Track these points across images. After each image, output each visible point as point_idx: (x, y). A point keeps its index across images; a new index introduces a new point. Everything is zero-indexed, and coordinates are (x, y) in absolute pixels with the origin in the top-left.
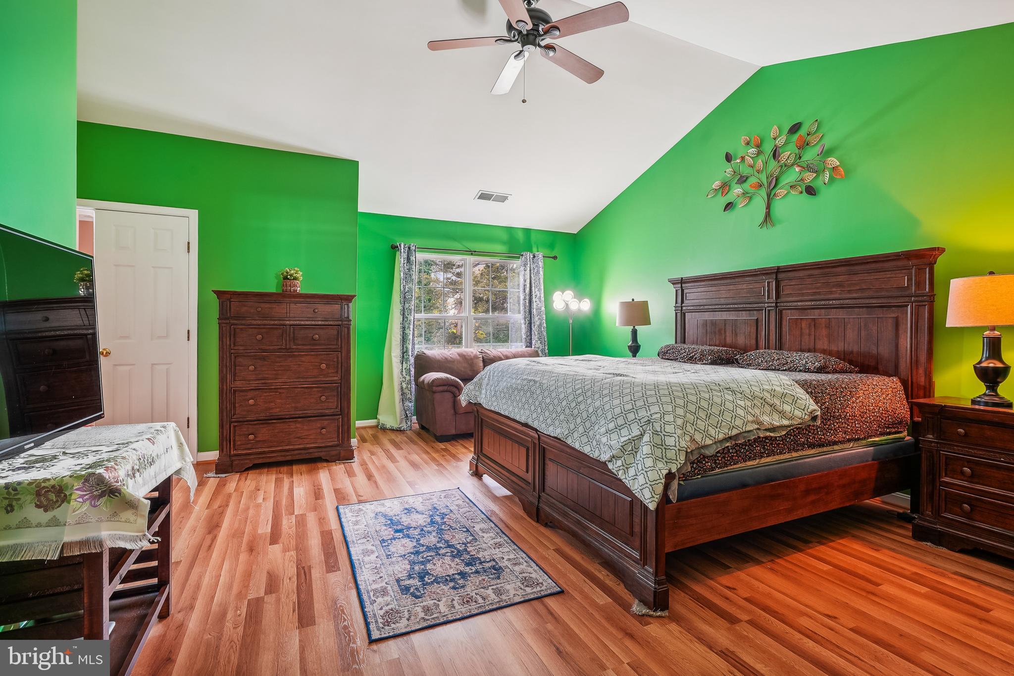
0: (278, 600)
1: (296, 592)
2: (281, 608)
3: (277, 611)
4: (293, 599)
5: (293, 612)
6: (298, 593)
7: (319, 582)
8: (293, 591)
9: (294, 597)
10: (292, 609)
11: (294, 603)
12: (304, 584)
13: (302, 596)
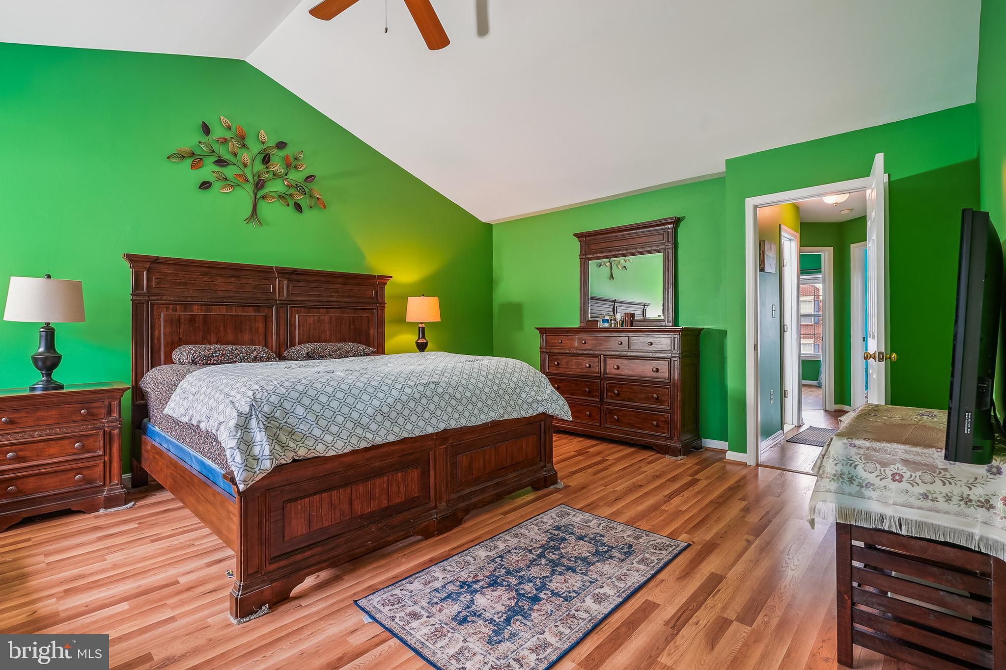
0: (724, 608)
1: (704, 606)
2: (727, 599)
3: (732, 598)
4: (711, 601)
5: (720, 590)
6: (703, 603)
7: (676, 602)
8: (705, 608)
9: (709, 601)
10: (719, 593)
11: (713, 597)
12: (691, 608)
13: (702, 598)
